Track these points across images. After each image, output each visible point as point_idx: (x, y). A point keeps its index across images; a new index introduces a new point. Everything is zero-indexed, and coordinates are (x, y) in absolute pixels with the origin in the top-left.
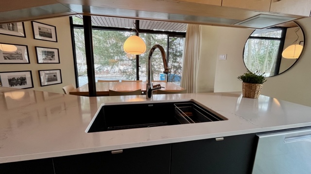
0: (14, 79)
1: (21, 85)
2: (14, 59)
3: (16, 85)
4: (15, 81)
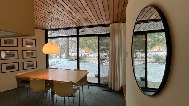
0: (9, 67)
1: (12, 69)
2: (11, 57)
3: (10, 70)
4: (9, 68)
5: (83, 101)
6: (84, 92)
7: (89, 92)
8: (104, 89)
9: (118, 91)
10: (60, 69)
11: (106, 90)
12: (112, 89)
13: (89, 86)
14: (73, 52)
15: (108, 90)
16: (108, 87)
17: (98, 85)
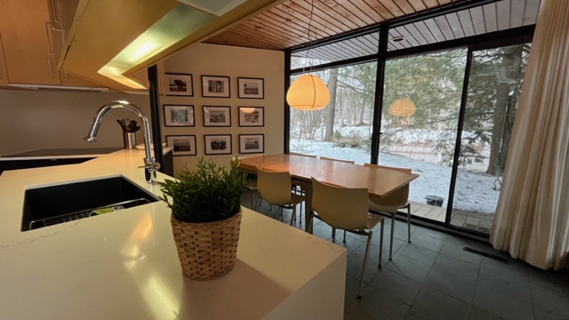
0: (215, 143)
1: (220, 149)
2: (219, 121)
3: (217, 149)
4: (216, 145)
5: (390, 259)
6: (394, 240)
7: (409, 242)
8: (470, 247)
9: (543, 267)
10: (322, 158)
11: (480, 250)
12: (507, 253)
13: (412, 226)
14: (344, 125)
15: (488, 251)
16: (492, 246)
17: (443, 228)
